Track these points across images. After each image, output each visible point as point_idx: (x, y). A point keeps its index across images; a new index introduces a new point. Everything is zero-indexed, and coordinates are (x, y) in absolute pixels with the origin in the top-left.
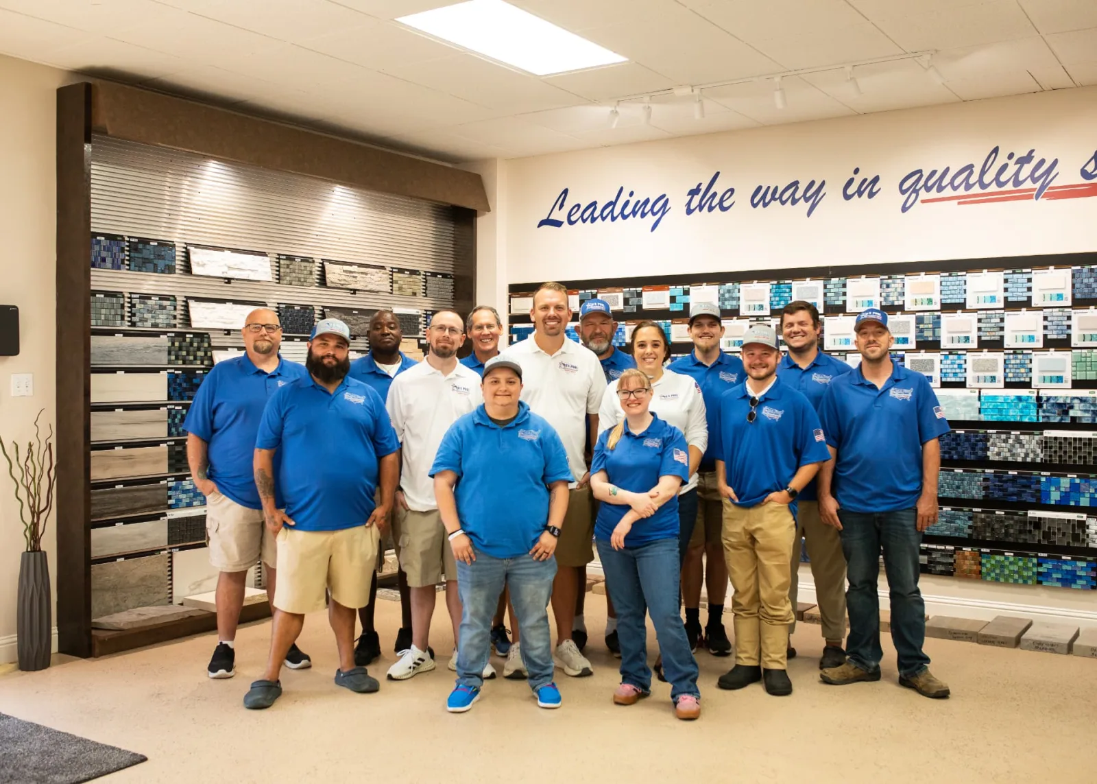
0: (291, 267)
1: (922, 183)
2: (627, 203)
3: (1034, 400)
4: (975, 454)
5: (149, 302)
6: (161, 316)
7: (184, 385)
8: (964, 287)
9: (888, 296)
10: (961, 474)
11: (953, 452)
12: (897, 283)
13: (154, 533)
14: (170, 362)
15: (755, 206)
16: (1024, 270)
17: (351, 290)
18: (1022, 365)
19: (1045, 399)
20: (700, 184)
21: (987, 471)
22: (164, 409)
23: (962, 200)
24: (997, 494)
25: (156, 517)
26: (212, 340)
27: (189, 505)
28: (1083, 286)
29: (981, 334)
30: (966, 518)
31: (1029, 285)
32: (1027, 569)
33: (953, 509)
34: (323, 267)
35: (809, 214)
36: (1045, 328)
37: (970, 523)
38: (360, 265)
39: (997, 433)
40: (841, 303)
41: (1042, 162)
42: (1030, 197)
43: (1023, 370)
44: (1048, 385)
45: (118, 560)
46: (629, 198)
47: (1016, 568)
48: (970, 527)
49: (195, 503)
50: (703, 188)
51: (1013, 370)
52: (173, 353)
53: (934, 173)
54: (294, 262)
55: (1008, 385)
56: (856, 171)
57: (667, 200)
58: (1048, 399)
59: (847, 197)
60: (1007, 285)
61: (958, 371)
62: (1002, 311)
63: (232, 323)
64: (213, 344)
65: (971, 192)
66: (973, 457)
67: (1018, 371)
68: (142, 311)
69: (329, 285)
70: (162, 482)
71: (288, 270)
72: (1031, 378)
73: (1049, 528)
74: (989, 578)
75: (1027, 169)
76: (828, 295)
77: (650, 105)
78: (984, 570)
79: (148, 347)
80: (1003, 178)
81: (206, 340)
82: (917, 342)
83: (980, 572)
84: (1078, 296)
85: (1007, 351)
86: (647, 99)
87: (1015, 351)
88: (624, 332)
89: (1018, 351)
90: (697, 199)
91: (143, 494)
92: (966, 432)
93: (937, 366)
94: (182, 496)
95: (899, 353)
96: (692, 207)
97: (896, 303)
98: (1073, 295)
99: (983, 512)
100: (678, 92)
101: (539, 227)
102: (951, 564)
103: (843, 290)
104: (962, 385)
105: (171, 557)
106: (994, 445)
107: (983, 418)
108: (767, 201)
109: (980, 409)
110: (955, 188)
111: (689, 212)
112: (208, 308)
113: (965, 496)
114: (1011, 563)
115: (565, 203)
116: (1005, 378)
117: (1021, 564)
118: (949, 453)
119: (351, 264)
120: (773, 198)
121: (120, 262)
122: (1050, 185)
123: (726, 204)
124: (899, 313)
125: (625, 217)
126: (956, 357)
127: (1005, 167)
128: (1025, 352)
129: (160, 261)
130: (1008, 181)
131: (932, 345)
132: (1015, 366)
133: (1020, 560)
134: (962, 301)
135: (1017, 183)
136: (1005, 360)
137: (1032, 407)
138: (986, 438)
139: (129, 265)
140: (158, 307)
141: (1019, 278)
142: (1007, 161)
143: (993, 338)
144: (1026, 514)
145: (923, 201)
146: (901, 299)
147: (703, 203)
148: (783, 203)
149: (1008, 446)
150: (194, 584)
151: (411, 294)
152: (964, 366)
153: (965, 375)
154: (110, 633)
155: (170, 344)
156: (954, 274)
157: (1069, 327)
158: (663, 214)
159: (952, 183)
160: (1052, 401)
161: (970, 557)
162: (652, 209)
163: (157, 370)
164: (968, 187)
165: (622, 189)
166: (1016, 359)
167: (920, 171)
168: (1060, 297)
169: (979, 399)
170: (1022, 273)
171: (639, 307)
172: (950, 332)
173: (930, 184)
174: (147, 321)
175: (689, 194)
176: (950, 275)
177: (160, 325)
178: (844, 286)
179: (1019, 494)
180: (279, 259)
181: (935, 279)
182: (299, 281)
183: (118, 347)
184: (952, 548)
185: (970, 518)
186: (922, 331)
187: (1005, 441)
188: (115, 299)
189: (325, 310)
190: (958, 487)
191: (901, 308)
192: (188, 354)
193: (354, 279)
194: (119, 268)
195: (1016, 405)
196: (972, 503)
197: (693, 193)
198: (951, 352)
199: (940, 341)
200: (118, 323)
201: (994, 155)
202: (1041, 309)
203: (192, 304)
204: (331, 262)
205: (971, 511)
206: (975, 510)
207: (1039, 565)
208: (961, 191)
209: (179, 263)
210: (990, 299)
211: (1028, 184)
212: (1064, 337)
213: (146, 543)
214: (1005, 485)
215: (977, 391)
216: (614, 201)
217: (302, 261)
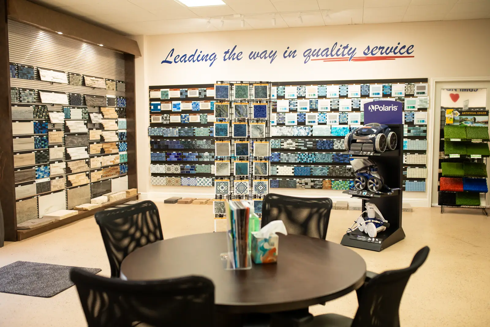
0: (73, 78)
1: (311, 53)
2: (199, 55)
3: (348, 129)
4: (330, 147)
5: (26, 92)
6: (30, 98)
7: (39, 127)
8: (326, 90)
9: (300, 93)
10: (325, 154)
11: (322, 147)
12: (303, 88)
13: (31, 189)
14: (34, 118)
15: (250, 59)
16: (346, 85)
17: (92, 87)
18: (345, 117)
19: (352, 128)
20: (229, 50)
21: (333, 153)
22: (32, 137)
23: (325, 60)
24: (337, 160)
25: (32, 183)
26: (48, 108)
27: (43, 177)
28: (364, 91)
29: (331, 106)
30: (327, 169)
31: (347, 90)
32: (346, 185)
33: (322, 166)
34: (84, 78)
35: (271, 63)
36: (352, 104)
37: (328, 171)
38: (96, 77)
39: (337, 140)
40: (283, 95)
41: (351, 48)
42: (347, 60)
43: (345, 119)
44: (353, 123)
45: (20, 201)
46: (200, 54)
47: (343, 185)
48: (328, 172)
49: (45, 176)
50: (230, 51)
51: (342, 119)
52: (35, 113)
53: (315, 50)
54: (74, 76)
55: (340, 124)
56: (288, 48)
57: (216, 55)
58: (353, 128)
59: (285, 57)
60: (340, 90)
61: (324, 119)
62: (338, 99)
63: (55, 101)
64: (48, 110)
65: (328, 57)
66: (329, 148)
67: (343, 119)
68: (24, 96)
69: (86, 85)
70: (34, 168)
71: (72, 79)
72: (348, 121)
73: (353, 171)
74: (334, 189)
75: (347, 50)
76: (278, 92)
77: (224, 20)
78: (332, 186)
79: (26, 111)
80: (339, 53)
81: (46, 108)
82: (310, 109)
83: (331, 187)
84: (363, 94)
85: (340, 112)
86: (222, 18)
87: (343, 112)
88: (199, 105)
89: (344, 112)
90: (228, 55)
91: (27, 173)
92: (326, 140)
93: (317, 117)
94: (41, 174)
95: (304, 113)
96: (226, 58)
97: (303, 96)
98: (361, 94)
99: (332, 167)
100: (235, 16)
101: (162, 63)
102: (321, 185)
103: (284, 90)
104: (325, 124)
105: (38, 199)
106: (336, 144)
107: (332, 135)
108: (255, 57)
109: (331, 132)
110: (323, 56)
111: (225, 60)
112: (47, 95)
113: (326, 162)
114: (341, 183)
115: (173, 55)
116: (339, 121)
117: (344, 183)
118: (321, 147)
119: (92, 77)
120: (257, 56)
121: (15, 75)
122: (353, 57)
123: (239, 58)
124: (303, 99)
125: (198, 61)
126: (323, 114)
127: (339, 49)
128: (346, 112)
129: (29, 74)
130: (340, 54)
131: (315, 110)
132: (343, 117)
133: (344, 182)
134: (325, 95)
135: (343, 55)
136: (339, 116)
137: (348, 131)
138: (333, 142)
139: (18, 76)
140: (29, 94)
141: (344, 87)
142: (340, 47)
143: (335, 108)
144: (346, 167)
145: (312, 60)
146: (304, 94)
147: (230, 57)
148: (261, 58)
149: (340, 144)
150: (46, 210)
151: (112, 89)
152: (326, 117)
153: (326, 120)
154: (26, 231)
155: (34, 110)
156: (322, 86)
157: (360, 104)
158: (214, 60)
159: (322, 54)
160: (354, 129)
161: (328, 182)
162: (210, 58)
163: (29, 121)
164: (327, 56)
165: (197, 50)
166: (343, 115)
167: (311, 49)
168: (357, 94)
169: (331, 129)
170: (345, 86)
171: (205, 96)
172: (321, 106)
173: (314, 54)
174: (25, 100)
175: (224, 53)
176: (321, 86)
177: (30, 102)
178: (284, 89)
179: (344, 160)
180: (69, 74)
181: (316, 87)
182: (76, 84)
183: (16, 111)
184: (322, 179)
185: (328, 169)
186: (311, 105)
187: (339, 143)
188: (14, 90)
189: (85, 96)
190: (324, 159)
191: (304, 97)
192: (40, 114)
193: (94, 83)
194: (15, 77)
195: (343, 130)
196: (328, 164)
197: (226, 53)
198: (321, 112)
199: (318, 109)
200: (16, 101)
201: (336, 45)
202: (351, 98)
203: (41, 93)
204: (87, 76)
205: (328, 166)
206: (329, 166)
207: (350, 183)
208: (325, 57)
209: (35, 75)
210: (334, 95)
211: (347, 56)
212: (358, 108)
213: (29, 194)
214: (339, 158)
215: (330, 126)
216: (194, 54)
217: (77, 75)
